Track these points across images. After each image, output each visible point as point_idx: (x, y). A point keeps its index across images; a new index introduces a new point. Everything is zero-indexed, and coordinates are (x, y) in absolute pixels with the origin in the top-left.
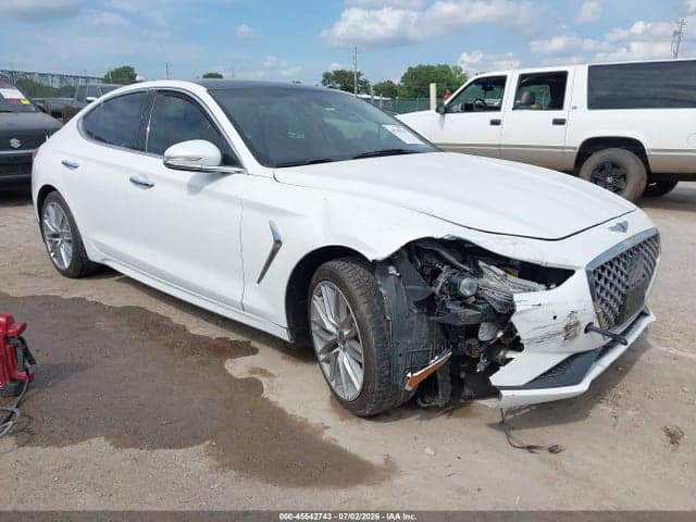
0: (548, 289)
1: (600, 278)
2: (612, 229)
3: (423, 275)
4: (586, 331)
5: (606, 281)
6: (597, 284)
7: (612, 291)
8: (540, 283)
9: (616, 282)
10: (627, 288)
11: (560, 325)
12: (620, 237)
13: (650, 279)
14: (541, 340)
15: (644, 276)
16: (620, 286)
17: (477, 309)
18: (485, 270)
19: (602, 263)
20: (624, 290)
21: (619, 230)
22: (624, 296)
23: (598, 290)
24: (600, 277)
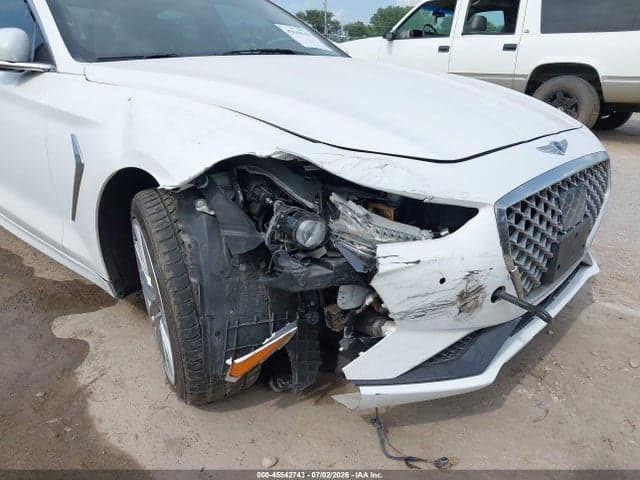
0: (437, 236)
1: (518, 221)
2: (542, 149)
3: (250, 215)
4: (494, 298)
5: (528, 225)
6: (512, 230)
7: (537, 239)
8: (422, 228)
9: (543, 227)
10: (560, 233)
11: (451, 292)
12: (553, 161)
13: (594, 221)
14: (422, 313)
15: (586, 216)
16: (549, 233)
17: (328, 266)
18: (340, 208)
19: (523, 197)
20: (555, 238)
21: (554, 152)
22: (555, 246)
23: (514, 239)
24: (518, 218)
